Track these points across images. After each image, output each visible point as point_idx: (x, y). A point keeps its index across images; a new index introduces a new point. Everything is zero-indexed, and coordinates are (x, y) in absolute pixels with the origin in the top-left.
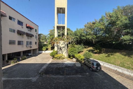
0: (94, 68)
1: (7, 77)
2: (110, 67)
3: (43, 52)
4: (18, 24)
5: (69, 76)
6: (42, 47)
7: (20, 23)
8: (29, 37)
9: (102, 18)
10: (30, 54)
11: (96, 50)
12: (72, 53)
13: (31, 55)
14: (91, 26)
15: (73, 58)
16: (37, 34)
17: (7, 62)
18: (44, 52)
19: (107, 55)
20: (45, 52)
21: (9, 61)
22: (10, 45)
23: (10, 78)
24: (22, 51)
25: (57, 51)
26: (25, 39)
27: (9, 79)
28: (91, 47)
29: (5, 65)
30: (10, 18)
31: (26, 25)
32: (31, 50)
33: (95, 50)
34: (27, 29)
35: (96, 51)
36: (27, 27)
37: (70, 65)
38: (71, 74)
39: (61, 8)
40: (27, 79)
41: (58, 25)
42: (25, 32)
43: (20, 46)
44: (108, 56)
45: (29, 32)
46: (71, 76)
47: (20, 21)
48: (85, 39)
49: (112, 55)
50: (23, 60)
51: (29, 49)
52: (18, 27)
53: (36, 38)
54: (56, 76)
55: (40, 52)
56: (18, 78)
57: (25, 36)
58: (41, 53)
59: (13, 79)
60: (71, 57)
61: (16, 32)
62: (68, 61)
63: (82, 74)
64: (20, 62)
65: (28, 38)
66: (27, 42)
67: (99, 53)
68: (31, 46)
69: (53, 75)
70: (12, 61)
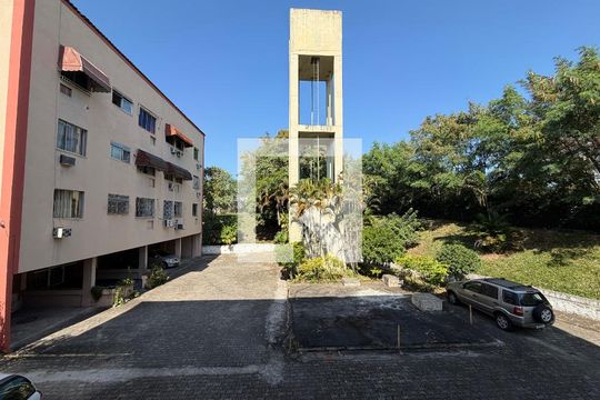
0: (521, 314)
1: (136, 366)
2: (583, 312)
3: (224, 250)
4: (140, 124)
5: (422, 356)
6: (219, 228)
7: (147, 120)
8: (174, 184)
9: (505, 96)
10: (170, 261)
11: (488, 238)
12: (380, 249)
13: (176, 266)
14: (453, 129)
15: (383, 273)
16: (198, 167)
17: (97, 295)
18: (228, 252)
19: (546, 257)
20: (231, 249)
21: (105, 292)
22: (112, 217)
23: (154, 370)
24: (146, 244)
25: (301, 244)
26: (160, 191)
27: (152, 373)
28: (453, 225)
29: (88, 310)
30: (117, 99)
31: (168, 127)
32: (174, 241)
33: (484, 237)
34: (167, 147)
35: (491, 240)
36: (170, 139)
37: (389, 306)
38: (425, 346)
39: (315, 59)
40: (237, 370)
41: (303, 128)
42: (162, 161)
43: (143, 223)
44: (558, 261)
45: (174, 161)
46: (431, 355)
47: (145, 112)
48: (429, 187)
49: (573, 256)
50: (153, 287)
51: (171, 235)
52: (139, 139)
53: (196, 185)
54: (364, 356)
55: (211, 249)
56: (191, 371)
57: (160, 175)
58: (215, 256)
59: (167, 373)
60: (374, 272)
61: (133, 160)
62: (366, 290)
63: (474, 344)
64: (147, 297)
65: (170, 187)
66: (167, 204)
67: (507, 248)
68: (179, 223)
69: (344, 350)
70: (117, 292)
